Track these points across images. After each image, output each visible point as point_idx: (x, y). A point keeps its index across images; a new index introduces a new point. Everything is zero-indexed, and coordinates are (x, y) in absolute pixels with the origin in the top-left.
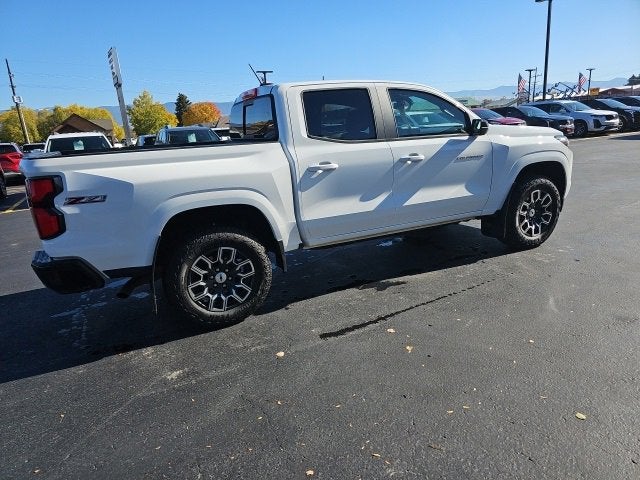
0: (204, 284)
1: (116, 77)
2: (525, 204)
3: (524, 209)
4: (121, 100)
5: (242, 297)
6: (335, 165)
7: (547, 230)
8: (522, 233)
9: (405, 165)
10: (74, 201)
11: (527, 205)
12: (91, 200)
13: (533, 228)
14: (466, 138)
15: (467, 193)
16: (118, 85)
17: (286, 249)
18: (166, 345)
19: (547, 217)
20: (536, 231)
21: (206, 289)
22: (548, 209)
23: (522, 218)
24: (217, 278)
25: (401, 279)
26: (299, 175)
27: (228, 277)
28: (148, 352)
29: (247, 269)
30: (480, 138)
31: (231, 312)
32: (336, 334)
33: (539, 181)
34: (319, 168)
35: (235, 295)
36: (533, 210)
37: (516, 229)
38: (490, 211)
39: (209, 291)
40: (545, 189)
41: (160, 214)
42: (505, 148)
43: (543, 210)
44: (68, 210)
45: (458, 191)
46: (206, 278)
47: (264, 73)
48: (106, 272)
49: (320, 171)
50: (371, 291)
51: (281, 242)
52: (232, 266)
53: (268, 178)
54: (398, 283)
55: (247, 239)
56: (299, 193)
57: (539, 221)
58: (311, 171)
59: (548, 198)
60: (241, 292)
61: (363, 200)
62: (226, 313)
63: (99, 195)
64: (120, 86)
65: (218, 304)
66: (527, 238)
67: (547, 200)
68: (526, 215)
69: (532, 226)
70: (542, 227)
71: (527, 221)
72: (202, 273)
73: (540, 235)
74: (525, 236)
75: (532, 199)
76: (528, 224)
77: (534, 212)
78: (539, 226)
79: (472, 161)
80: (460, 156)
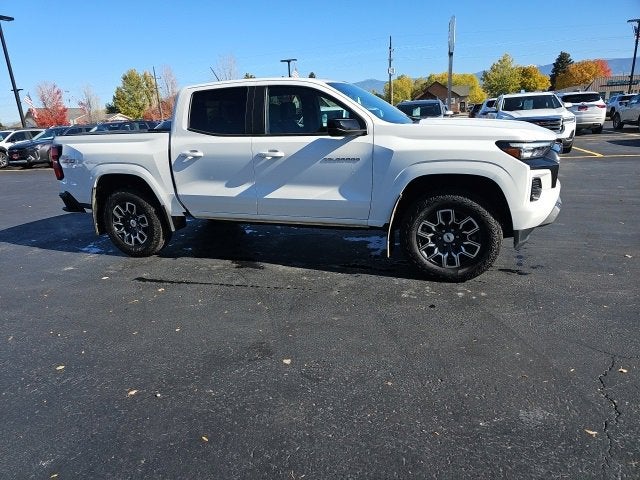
0: (121, 224)
1: (451, 46)
2: (426, 223)
3: (427, 230)
5: (142, 240)
6: (200, 154)
7: (475, 265)
8: (424, 259)
9: (264, 160)
10: (65, 161)
11: (432, 226)
13: (445, 256)
14: (339, 138)
15: (340, 197)
16: (451, 54)
17: (170, 214)
19: (472, 249)
20: (451, 261)
21: (123, 228)
22: (473, 238)
26: (174, 158)
27: (137, 224)
29: (144, 221)
31: (137, 249)
33: (450, 197)
34: (188, 155)
35: (138, 238)
38: (378, 223)
39: (125, 230)
40: (463, 211)
42: (390, 152)
46: (122, 221)
49: (190, 158)
51: (164, 206)
52: (135, 217)
53: (150, 158)
56: (175, 172)
57: (457, 250)
58: (184, 156)
59: (471, 224)
60: (142, 237)
61: (227, 186)
65: (130, 241)
66: (431, 265)
68: (432, 238)
69: (444, 254)
70: (463, 259)
71: (433, 245)
72: (119, 217)
73: (458, 268)
74: (428, 263)
75: (440, 220)
76: (436, 250)
77: (452, 237)
78: (456, 257)
79: (345, 164)
80: (328, 156)
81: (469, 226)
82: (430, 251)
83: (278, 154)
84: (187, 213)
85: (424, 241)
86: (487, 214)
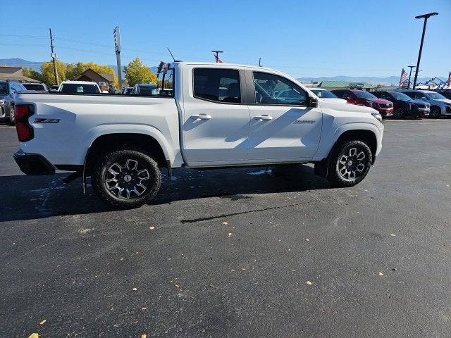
0: (116, 180)
1: (117, 47)
2: (344, 156)
3: (344, 159)
4: (119, 62)
5: (140, 192)
6: (209, 117)
7: (360, 176)
8: (341, 176)
9: (258, 122)
10: (40, 121)
11: (346, 157)
12: (51, 121)
13: (349, 173)
14: (304, 108)
15: (301, 145)
17: (172, 167)
18: (88, 215)
19: (361, 167)
20: (352, 176)
21: (117, 184)
22: (362, 162)
23: (341, 166)
24: (125, 178)
25: (250, 195)
26: (184, 120)
27: (132, 178)
28: (76, 217)
29: (145, 175)
30: (314, 110)
31: (132, 201)
32: (191, 221)
33: (356, 142)
34: (197, 117)
35: (135, 191)
36: (351, 162)
37: (336, 173)
38: (319, 158)
39: (119, 186)
40: (360, 148)
41: (91, 134)
42: (332, 118)
43: (358, 162)
44: (36, 126)
45: (296, 143)
46: (117, 177)
47: (217, 52)
48: (56, 165)
49: (199, 120)
50: (227, 200)
51: (169, 161)
52: (135, 172)
53: (163, 120)
54: (247, 197)
55: (146, 156)
56: (184, 131)
57: (354, 169)
59: (362, 155)
60: (140, 189)
61: (226, 141)
62: (128, 201)
63: (57, 119)
64: (119, 53)
65: (124, 194)
66: (344, 179)
67: (362, 156)
68: (345, 164)
70: (357, 173)
71: (345, 168)
72: (115, 174)
75: (350, 154)
78: (354, 173)
79: (307, 124)
80: (298, 120)
82: (343, 171)
83: (268, 118)
84: (184, 165)
86: (369, 149)
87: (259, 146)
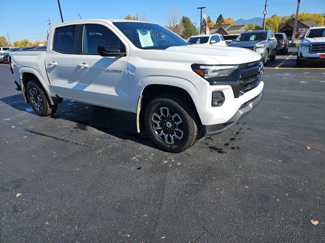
2: (155, 114)
3: (156, 119)
6: (56, 64)
9: (81, 69)
13: (166, 136)
15: (115, 94)
16: (299, 1)
20: (169, 138)
26: (46, 66)
30: (123, 59)
45: (110, 91)
49: (53, 65)
54: (85, 129)
56: (48, 73)
58: (50, 65)
61: (69, 82)
68: (159, 123)
69: (166, 134)
70: (175, 139)
71: (160, 128)
72: (32, 95)
73: (173, 145)
74: (158, 139)
75: (162, 113)
76: (162, 131)
77: (171, 125)
78: (172, 137)
79: (116, 74)
80: (108, 68)
81: (177, 119)
82: (159, 131)
83: (86, 66)
84: (57, 95)
85: (156, 125)
86: (185, 113)
87: (87, 89)
